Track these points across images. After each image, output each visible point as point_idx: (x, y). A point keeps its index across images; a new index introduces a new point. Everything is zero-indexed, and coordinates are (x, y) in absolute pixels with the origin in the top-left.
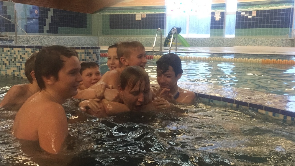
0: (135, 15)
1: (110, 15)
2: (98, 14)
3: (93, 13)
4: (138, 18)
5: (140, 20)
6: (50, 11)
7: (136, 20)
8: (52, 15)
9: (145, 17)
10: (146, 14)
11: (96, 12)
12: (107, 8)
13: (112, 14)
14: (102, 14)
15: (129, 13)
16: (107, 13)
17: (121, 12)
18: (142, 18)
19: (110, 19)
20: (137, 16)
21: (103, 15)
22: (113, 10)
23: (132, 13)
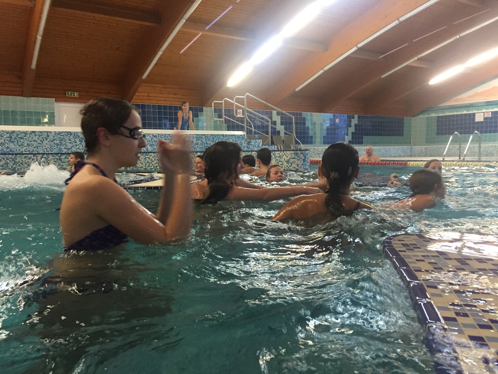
0: (474, 115)
1: (438, 117)
2: (421, 116)
3: (414, 116)
4: (479, 118)
5: (483, 120)
6: (354, 118)
7: (476, 121)
8: (357, 122)
9: (490, 116)
10: (492, 112)
11: (418, 114)
12: (433, 108)
13: (441, 115)
14: (426, 116)
15: (465, 112)
16: (434, 115)
17: (454, 112)
18: (485, 119)
19: (438, 121)
20: (477, 115)
21: (428, 118)
22: (443, 109)
23: (470, 112)
